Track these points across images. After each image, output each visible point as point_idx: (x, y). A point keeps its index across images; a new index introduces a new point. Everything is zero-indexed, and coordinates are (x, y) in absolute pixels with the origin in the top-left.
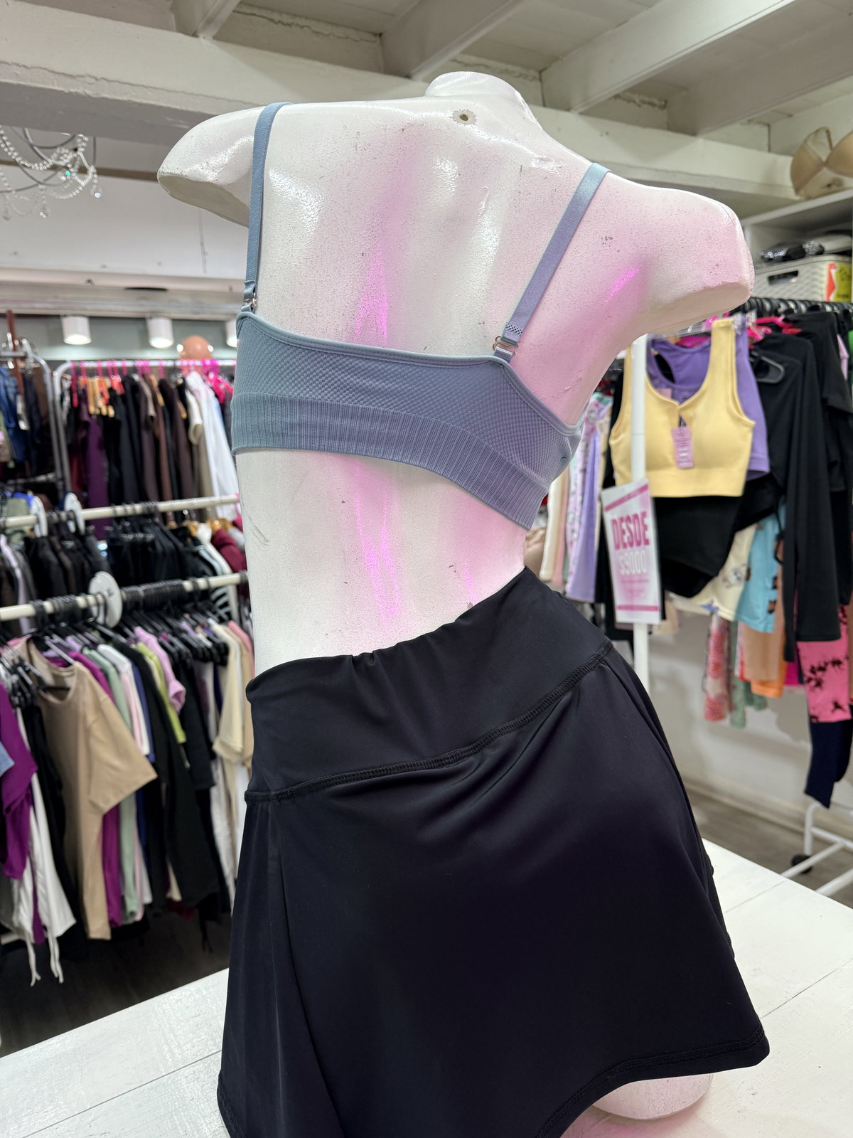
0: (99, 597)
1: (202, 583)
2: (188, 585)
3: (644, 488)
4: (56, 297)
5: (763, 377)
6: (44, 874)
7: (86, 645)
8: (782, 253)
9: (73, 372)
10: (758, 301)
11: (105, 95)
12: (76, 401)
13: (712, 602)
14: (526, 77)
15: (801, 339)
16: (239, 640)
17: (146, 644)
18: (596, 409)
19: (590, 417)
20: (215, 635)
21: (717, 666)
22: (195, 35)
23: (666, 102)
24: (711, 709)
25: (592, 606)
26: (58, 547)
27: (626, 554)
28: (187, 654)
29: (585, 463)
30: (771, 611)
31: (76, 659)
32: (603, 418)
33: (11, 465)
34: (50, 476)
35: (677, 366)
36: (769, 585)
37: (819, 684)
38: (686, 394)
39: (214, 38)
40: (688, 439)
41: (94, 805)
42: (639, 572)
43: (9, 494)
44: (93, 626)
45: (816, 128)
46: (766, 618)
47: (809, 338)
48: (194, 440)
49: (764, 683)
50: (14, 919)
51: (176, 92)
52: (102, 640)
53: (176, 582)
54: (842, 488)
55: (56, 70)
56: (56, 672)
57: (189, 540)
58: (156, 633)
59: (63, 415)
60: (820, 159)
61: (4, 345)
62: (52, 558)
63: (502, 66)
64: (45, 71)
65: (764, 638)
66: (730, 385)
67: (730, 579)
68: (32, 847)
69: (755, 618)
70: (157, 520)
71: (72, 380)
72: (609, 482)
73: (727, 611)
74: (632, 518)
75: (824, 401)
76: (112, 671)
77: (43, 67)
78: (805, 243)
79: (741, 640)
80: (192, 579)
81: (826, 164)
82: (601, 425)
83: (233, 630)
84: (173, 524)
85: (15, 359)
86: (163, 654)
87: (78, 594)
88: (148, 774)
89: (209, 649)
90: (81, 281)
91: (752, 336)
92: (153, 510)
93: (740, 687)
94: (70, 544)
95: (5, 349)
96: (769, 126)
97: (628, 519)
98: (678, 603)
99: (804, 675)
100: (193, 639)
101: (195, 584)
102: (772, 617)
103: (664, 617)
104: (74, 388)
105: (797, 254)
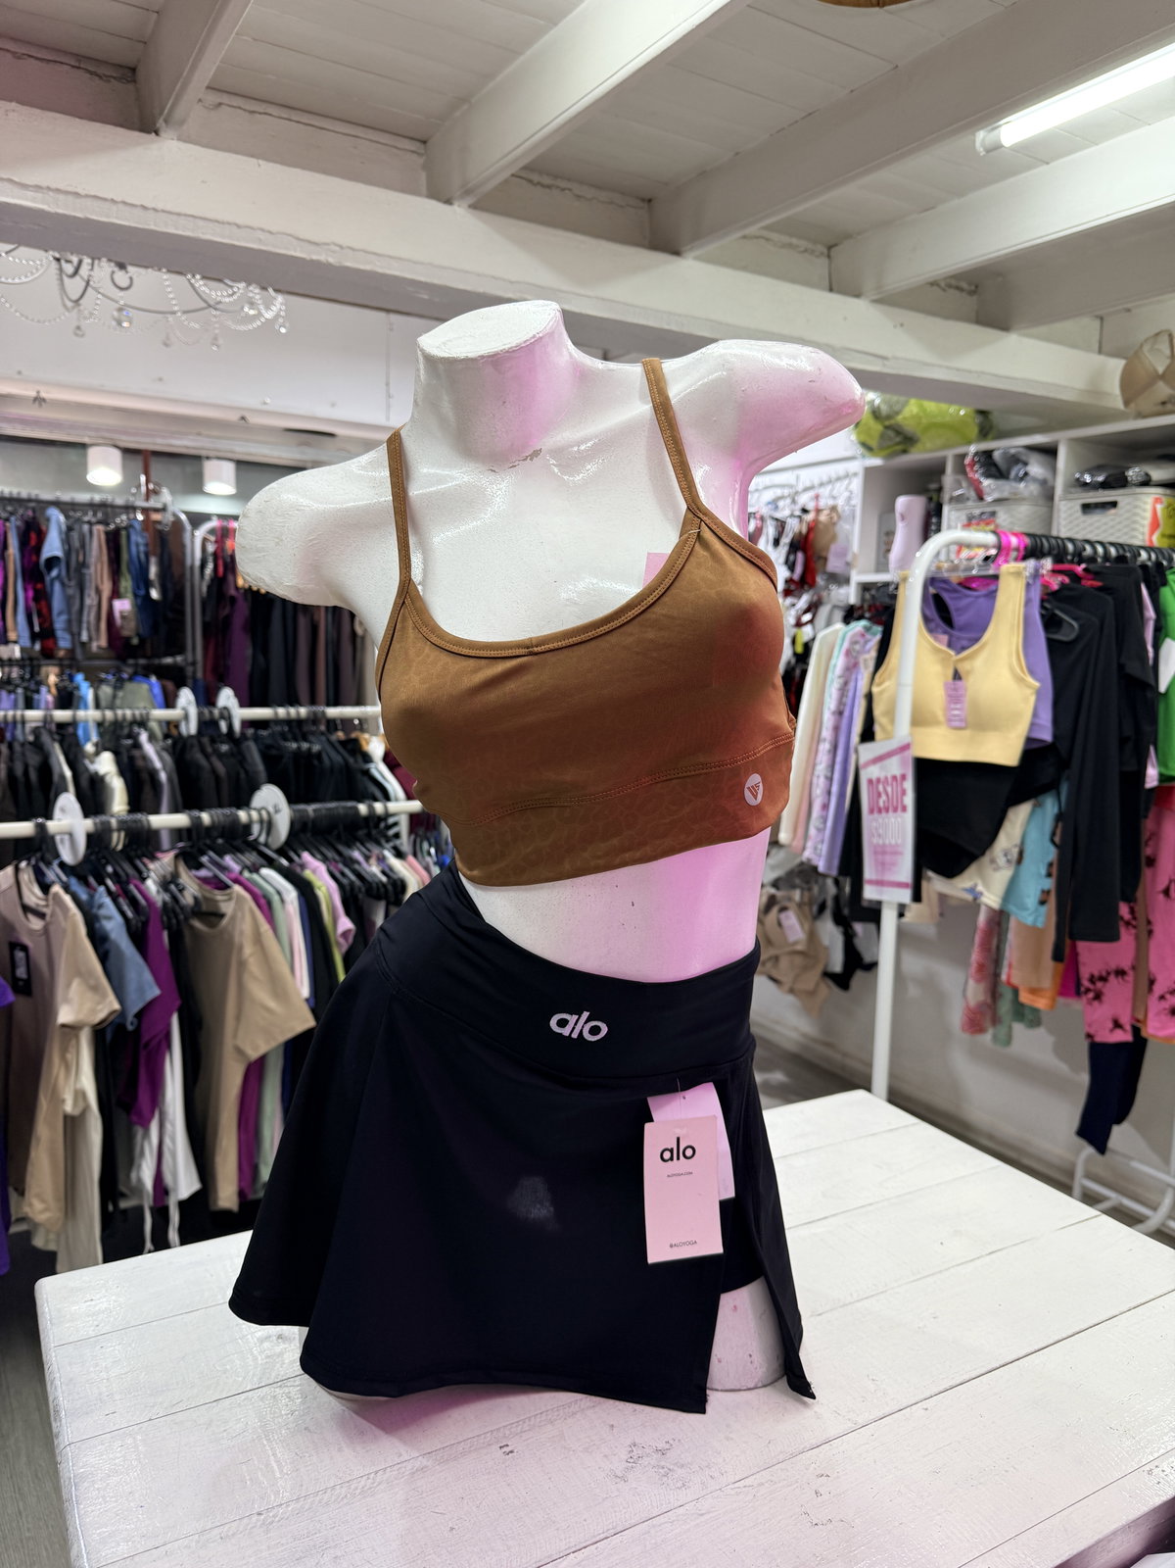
0: (264, 813)
1: (379, 807)
2: (363, 808)
3: (906, 747)
4: (199, 434)
5: (1056, 633)
6: (173, 1125)
7: (245, 867)
8: (1101, 479)
9: (219, 533)
10: (1060, 542)
11: (348, 264)
12: (221, 570)
13: (976, 885)
14: (812, 252)
15: (1101, 594)
16: (417, 876)
17: (314, 871)
18: (862, 641)
19: (854, 649)
20: (391, 869)
21: (981, 967)
22: (448, 202)
23: (977, 287)
24: (970, 1019)
25: (837, 882)
26: (209, 750)
27: (880, 821)
28: (360, 889)
29: (841, 702)
30: (1042, 903)
31: (236, 881)
32: (869, 651)
33: (135, 641)
34: (179, 659)
35: (957, 610)
36: (1043, 871)
37: (1098, 996)
38: (965, 643)
39: (470, 206)
40: (961, 696)
41: (239, 1051)
42: (893, 842)
43: (125, 676)
44: (253, 846)
45: (1157, 331)
46: (1036, 910)
47: (1110, 594)
48: (359, 630)
49: (1034, 991)
50: (133, 1176)
51: (422, 263)
52: (262, 861)
53: (350, 804)
54: (1132, 767)
55: (301, 237)
56: (208, 895)
57: (360, 759)
58: (325, 859)
59: (200, 585)
60: (1156, 371)
61: (134, 490)
62: (203, 761)
63: (786, 239)
64: (289, 238)
65: (1035, 932)
66: (1014, 640)
67: (998, 861)
68: (163, 1095)
69: (1026, 909)
70: (323, 728)
71: (216, 542)
72: (868, 735)
73: (992, 897)
74: (890, 780)
75: (1121, 667)
76: (276, 898)
77: (289, 232)
78: (1128, 468)
79: (1011, 937)
80: (368, 802)
81: (1163, 377)
82: (865, 660)
83: (411, 866)
84: (341, 735)
85: (145, 511)
86: (333, 885)
87: (239, 807)
88: (305, 1021)
89: (384, 885)
90: (234, 417)
91: (1046, 585)
92: (320, 715)
93: (1008, 995)
94: (224, 748)
95: (134, 495)
96: (1102, 319)
97: (886, 778)
98: (935, 884)
99: (1082, 985)
100: (366, 872)
101: (371, 809)
102: (1043, 909)
103: (917, 897)
104: (220, 554)
105: (1118, 481)
